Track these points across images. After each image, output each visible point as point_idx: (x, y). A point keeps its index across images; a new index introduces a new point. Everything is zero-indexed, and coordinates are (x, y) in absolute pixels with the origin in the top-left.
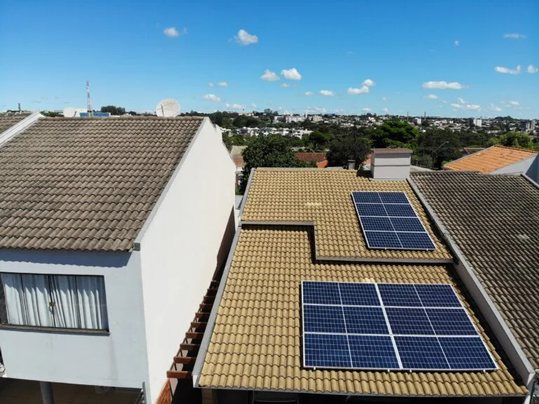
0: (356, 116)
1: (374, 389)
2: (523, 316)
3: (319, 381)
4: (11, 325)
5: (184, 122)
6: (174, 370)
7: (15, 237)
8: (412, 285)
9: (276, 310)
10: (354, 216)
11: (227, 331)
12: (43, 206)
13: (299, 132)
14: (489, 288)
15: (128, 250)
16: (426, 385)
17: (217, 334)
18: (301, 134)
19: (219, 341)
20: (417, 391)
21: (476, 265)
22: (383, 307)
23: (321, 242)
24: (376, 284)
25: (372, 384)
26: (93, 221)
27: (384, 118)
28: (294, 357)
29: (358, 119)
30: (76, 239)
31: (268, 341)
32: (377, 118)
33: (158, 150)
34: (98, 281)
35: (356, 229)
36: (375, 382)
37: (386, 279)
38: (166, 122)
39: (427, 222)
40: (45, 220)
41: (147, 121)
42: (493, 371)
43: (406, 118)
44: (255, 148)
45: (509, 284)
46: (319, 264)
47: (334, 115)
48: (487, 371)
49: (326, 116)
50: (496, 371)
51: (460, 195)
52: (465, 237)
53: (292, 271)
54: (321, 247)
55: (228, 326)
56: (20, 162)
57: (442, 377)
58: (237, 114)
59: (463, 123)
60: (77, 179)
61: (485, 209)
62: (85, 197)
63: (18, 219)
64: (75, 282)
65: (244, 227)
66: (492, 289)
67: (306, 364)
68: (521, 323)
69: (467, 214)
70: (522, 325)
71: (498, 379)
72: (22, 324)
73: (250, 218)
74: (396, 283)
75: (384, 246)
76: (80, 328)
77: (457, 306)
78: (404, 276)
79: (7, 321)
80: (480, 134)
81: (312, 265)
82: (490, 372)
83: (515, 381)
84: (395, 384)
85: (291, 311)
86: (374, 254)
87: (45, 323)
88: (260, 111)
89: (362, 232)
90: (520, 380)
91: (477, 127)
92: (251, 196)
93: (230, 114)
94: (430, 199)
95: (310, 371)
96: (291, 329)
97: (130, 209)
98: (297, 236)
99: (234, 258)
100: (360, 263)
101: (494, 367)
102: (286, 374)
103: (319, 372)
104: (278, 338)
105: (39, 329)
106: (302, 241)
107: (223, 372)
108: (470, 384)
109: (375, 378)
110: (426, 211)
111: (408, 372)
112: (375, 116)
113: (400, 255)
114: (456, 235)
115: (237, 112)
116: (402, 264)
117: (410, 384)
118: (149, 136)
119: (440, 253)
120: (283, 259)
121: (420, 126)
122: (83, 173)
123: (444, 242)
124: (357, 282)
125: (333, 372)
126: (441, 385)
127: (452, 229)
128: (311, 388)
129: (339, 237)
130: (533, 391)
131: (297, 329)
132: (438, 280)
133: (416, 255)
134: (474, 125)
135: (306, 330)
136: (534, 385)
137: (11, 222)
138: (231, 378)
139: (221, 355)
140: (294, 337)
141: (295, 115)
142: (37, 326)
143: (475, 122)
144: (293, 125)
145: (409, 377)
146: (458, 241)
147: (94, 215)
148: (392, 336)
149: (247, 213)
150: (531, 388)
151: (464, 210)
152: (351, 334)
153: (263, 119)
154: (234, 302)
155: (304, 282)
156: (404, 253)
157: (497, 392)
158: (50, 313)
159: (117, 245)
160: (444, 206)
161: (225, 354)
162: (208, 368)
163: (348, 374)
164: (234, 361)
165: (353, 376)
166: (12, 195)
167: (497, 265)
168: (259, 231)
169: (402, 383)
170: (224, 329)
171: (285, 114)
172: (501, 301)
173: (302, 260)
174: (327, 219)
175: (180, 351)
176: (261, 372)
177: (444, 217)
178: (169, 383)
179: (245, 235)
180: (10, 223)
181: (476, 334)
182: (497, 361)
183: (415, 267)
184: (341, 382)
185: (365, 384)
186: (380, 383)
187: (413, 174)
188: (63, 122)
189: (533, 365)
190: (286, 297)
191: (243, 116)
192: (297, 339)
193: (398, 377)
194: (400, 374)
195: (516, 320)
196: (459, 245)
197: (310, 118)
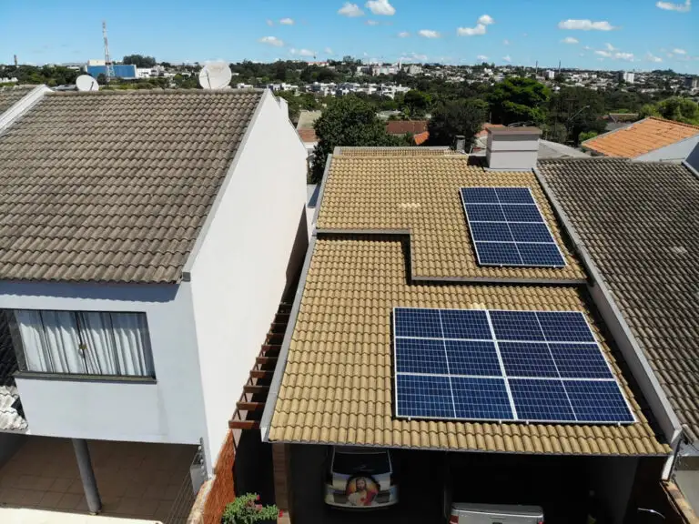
0: (468, 67)
1: (482, 445)
2: (672, 356)
3: (415, 434)
4: (32, 372)
5: (237, 96)
6: (237, 419)
7: (29, 264)
8: (533, 313)
9: (362, 344)
10: (462, 222)
11: (302, 371)
12: (61, 221)
13: (390, 89)
14: (631, 318)
15: (175, 282)
16: (545, 440)
17: (289, 375)
18: (393, 91)
19: (291, 383)
20: (534, 447)
21: (616, 287)
22: (495, 341)
23: (419, 257)
24: (487, 311)
25: (480, 438)
26: (128, 241)
27: (505, 70)
28: (384, 404)
29: (470, 71)
30: (107, 266)
31: (352, 383)
32: (496, 70)
33: (205, 139)
34: (139, 319)
35: (465, 239)
36: (484, 436)
37: (500, 304)
38: (214, 96)
39: (556, 229)
40: (65, 240)
41: (189, 96)
42: (630, 424)
43: (534, 70)
44: (332, 119)
45: (656, 313)
46: (416, 286)
47: (437, 65)
48: (622, 424)
49: (427, 66)
50: (634, 425)
51: (601, 192)
52: (605, 250)
53: (382, 295)
54: (419, 264)
55: (303, 365)
56: (25, 157)
57: (566, 431)
58: (305, 64)
59: (610, 77)
60: (101, 182)
61: (632, 212)
62: (114, 208)
63: (30, 239)
64: (110, 320)
65: (320, 236)
66: (635, 319)
67: (400, 413)
68: (668, 364)
69: (609, 217)
70: (671, 367)
71: (635, 433)
72: (45, 370)
73: (328, 225)
74: (513, 310)
75: (500, 262)
76: (119, 374)
77: (589, 341)
78: (524, 300)
79: (26, 368)
80: (632, 94)
81: (407, 286)
82: (625, 425)
83: (656, 437)
84: (508, 439)
85: (380, 346)
86: (486, 273)
87: (74, 369)
88: (337, 60)
89: (471, 242)
90: (662, 437)
91: (628, 84)
92: (328, 194)
93: (296, 64)
94: (562, 196)
95: (404, 422)
96: (380, 368)
97: (174, 224)
98: (388, 249)
99: (309, 278)
100: (468, 284)
101: (632, 419)
102: (375, 426)
103: (414, 423)
104: (364, 379)
105: (68, 376)
106: (394, 254)
107: (298, 423)
108: (601, 441)
109: (484, 431)
110: (556, 214)
111: (524, 424)
112: (492, 67)
113: (520, 274)
114: (593, 247)
115: (306, 61)
116: (521, 285)
117: (526, 438)
118: (192, 118)
119: (571, 271)
120: (370, 280)
121: (552, 81)
122: (109, 173)
123: (577, 256)
124: (464, 309)
125: (432, 423)
126: (565, 441)
127: (588, 239)
128: (405, 443)
129: (442, 251)
130: (677, 451)
131: (388, 369)
132: (567, 307)
133: (540, 274)
134: (623, 81)
135: (398, 370)
136: (679, 443)
137: (22, 243)
138: (307, 430)
139: (295, 402)
140: (384, 378)
141: (385, 65)
142: (65, 374)
143: (625, 78)
144: (383, 78)
145: (525, 430)
146: (595, 255)
147: (128, 233)
148: (505, 378)
149: (323, 219)
150: (675, 447)
151: (605, 212)
152: (454, 376)
153: (342, 71)
154: (309, 334)
155: (396, 309)
156: (525, 271)
157: (633, 451)
158: (80, 357)
159: (160, 275)
160: (579, 206)
161: (300, 400)
162: (279, 418)
163: (451, 425)
164: (311, 409)
165: (456, 428)
166: (19, 206)
167: (643, 287)
168: (339, 242)
169: (516, 438)
170: (298, 369)
171: (371, 63)
172: (645, 335)
173: (394, 281)
174: (427, 226)
175: (244, 394)
176: (343, 423)
177: (578, 222)
178: (231, 436)
179: (322, 247)
180: (20, 245)
181: (612, 377)
182: (635, 412)
183: (538, 289)
184: (442, 435)
185: (470, 437)
186: (489, 437)
187: (541, 162)
188: (77, 99)
189: (680, 419)
190: (374, 328)
191: (315, 67)
192: (388, 381)
193: (511, 429)
194: (514, 426)
195: (662, 360)
196: (595, 260)
197: (406, 69)
